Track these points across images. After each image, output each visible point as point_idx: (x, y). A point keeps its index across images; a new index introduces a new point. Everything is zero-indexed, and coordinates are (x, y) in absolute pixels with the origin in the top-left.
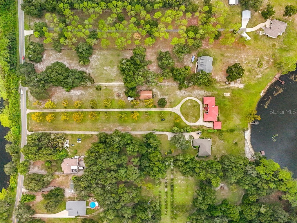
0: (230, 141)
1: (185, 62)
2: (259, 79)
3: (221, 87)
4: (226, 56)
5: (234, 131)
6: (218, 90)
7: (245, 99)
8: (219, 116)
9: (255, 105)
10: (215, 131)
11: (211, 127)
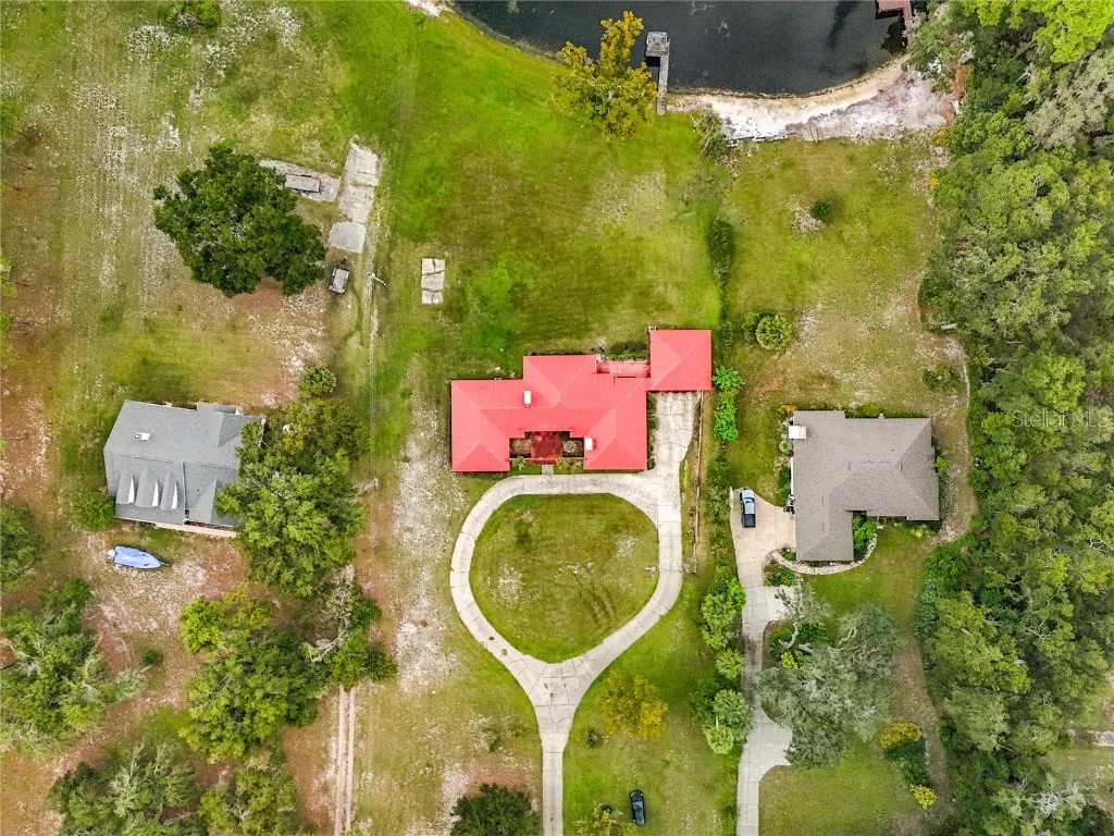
0: (805, 257)
1: (163, 626)
2: (310, 34)
3: (375, 327)
4: (123, 287)
5: (722, 224)
6: (400, 355)
7: (465, 135)
8: (602, 342)
9: (514, 59)
10: (728, 379)
11: (691, 406)
